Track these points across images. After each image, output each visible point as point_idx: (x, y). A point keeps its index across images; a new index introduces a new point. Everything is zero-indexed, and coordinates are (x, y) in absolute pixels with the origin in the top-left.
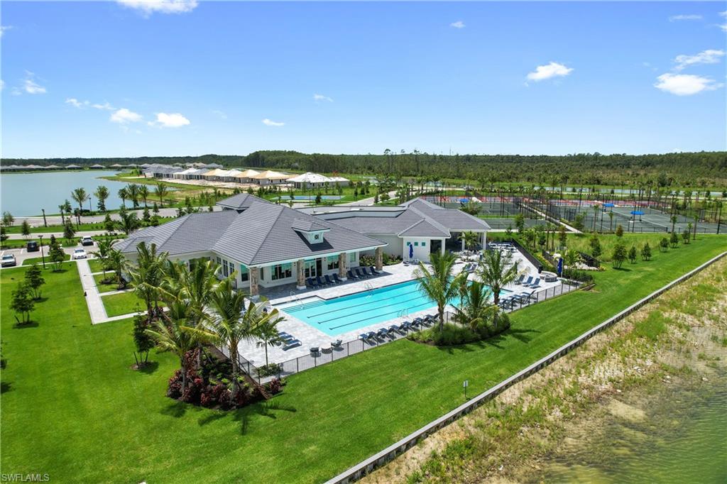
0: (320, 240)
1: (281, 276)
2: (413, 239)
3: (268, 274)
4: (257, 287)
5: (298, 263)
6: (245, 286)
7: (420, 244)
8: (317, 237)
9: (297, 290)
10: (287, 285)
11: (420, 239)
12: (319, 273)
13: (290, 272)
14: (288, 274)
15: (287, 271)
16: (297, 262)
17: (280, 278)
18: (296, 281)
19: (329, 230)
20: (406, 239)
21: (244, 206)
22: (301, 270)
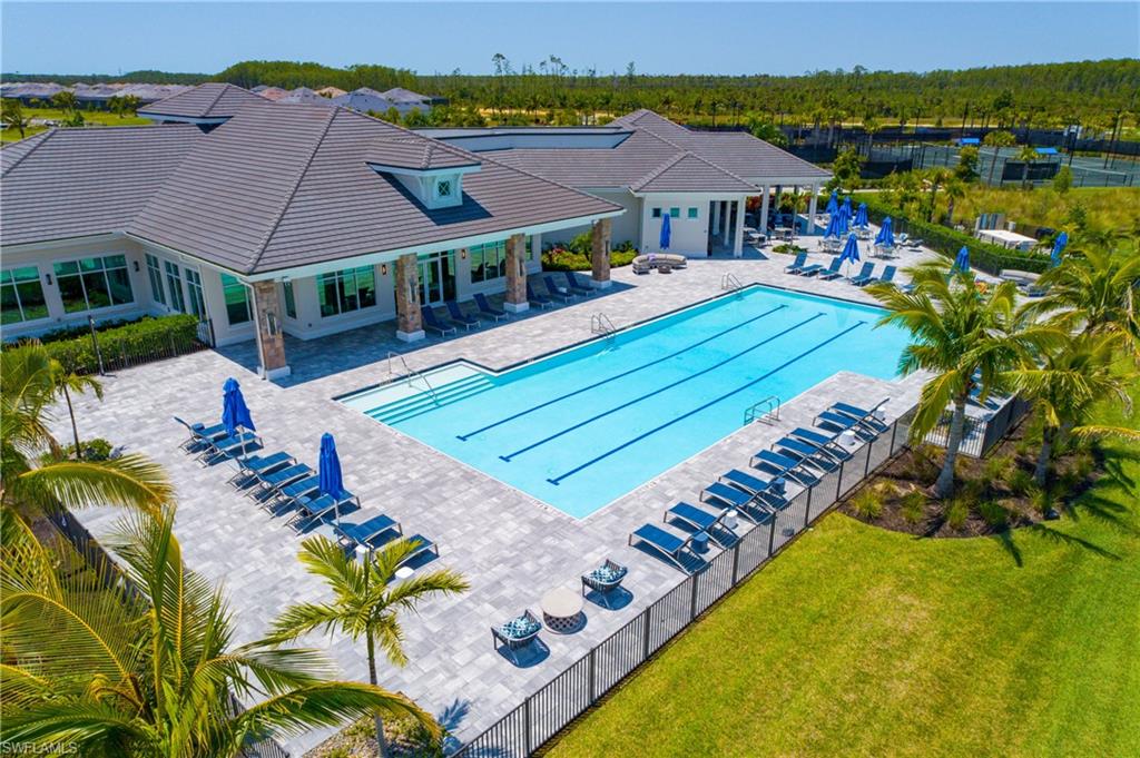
0: (454, 200)
1: (350, 305)
2: (666, 200)
3: (309, 301)
4: (279, 343)
5: (398, 266)
6: (244, 337)
7: (684, 213)
8: (444, 188)
9: (402, 343)
10: (364, 328)
11: (685, 200)
12: (450, 294)
13: (373, 292)
14: (367, 298)
15: (363, 292)
16: (395, 263)
17: (344, 310)
18: (391, 315)
19: (477, 169)
20: (652, 199)
21: (218, 113)
22: (408, 286)
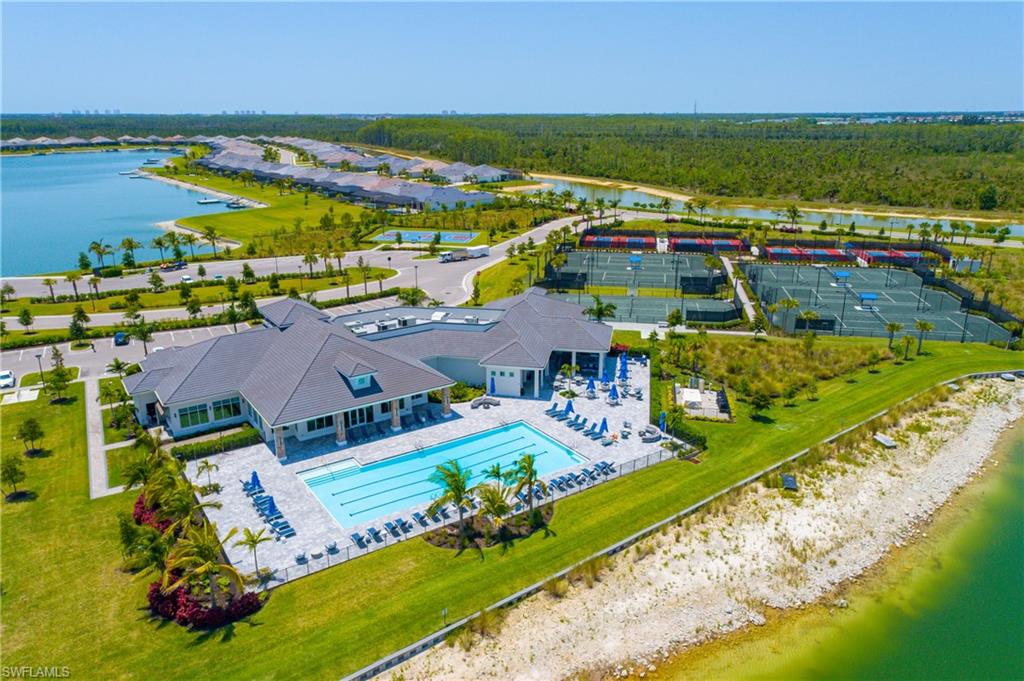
0: (367, 383)
1: (320, 424)
2: (498, 369)
7: (507, 374)
8: (362, 381)
9: (336, 446)
10: (326, 436)
11: (507, 369)
12: (371, 418)
17: (318, 429)
20: (490, 368)
21: (288, 322)
